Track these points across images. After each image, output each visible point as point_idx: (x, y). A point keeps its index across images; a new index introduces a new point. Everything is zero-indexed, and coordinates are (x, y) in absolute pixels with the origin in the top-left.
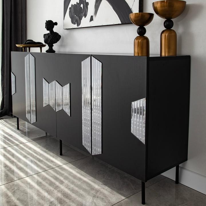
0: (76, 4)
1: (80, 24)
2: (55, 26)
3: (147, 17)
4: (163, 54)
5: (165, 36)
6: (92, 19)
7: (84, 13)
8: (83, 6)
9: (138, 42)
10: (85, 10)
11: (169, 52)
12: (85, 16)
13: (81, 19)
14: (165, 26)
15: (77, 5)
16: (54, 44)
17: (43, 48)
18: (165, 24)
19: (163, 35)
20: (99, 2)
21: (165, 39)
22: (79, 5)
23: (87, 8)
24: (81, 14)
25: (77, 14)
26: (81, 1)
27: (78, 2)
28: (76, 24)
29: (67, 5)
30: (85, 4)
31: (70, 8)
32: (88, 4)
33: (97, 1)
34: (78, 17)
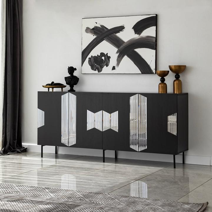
0: (96, 56)
1: (101, 71)
2: (75, 71)
3: (167, 73)
4: (175, 92)
5: (176, 83)
6: (114, 68)
7: (105, 64)
8: (105, 59)
9: (162, 86)
10: (107, 61)
11: (179, 91)
12: (107, 66)
13: (102, 67)
14: (176, 78)
15: (98, 57)
16: (74, 86)
17: (64, 88)
18: (176, 77)
19: (175, 82)
20: (121, 58)
21: (176, 84)
22: (100, 57)
23: (109, 60)
24: (103, 64)
25: (98, 63)
26: (102, 54)
27: (99, 55)
28: (97, 71)
29: (86, 55)
30: (106, 57)
31: (89, 58)
32: (110, 57)
33: (119, 57)
34: (99, 65)
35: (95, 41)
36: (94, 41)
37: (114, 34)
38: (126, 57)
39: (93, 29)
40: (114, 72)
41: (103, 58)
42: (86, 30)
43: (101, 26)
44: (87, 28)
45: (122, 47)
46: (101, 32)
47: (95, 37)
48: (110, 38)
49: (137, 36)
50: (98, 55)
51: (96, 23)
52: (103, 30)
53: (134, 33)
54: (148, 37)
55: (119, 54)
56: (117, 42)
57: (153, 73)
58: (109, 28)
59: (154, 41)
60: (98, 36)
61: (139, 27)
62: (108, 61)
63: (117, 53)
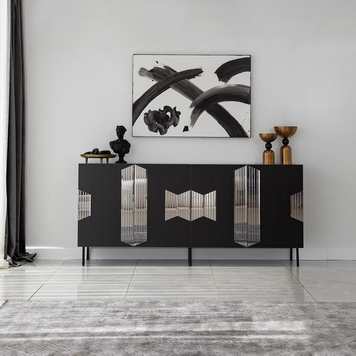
0: (158, 110)
1: (165, 133)
4: (284, 163)
6: (186, 129)
7: (172, 122)
8: (171, 115)
9: (268, 154)
10: (175, 119)
11: (288, 161)
12: (175, 125)
13: (166, 127)
14: (283, 143)
15: (160, 112)
20: (197, 114)
22: (163, 112)
23: (178, 117)
24: (168, 123)
25: (160, 122)
26: (167, 108)
27: (162, 109)
28: (159, 133)
29: (140, 109)
30: (174, 112)
31: (146, 114)
32: (179, 113)
33: (194, 112)
34: (162, 124)
35: (156, 88)
36: (154, 89)
37: (186, 79)
38: (205, 113)
39: (152, 71)
40: (186, 134)
41: (169, 114)
42: (139, 72)
43: (165, 67)
44: (141, 68)
45: (198, 98)
46: (165, 76)
47: (155, 82)
48: (179, 85)
49: (222, 85)
50: (160, 110)
51: (157, 62)
52: (169, 72)
53: (218, 80)
54: (239, 86)
55: (195, 109)
56: (191, 92)
57: (247, 137)
58: (178, 71)
59: (249, 92)
60: (160, 81)
61: (225, 72)
62: (177, 119)
63: (191, 106)
